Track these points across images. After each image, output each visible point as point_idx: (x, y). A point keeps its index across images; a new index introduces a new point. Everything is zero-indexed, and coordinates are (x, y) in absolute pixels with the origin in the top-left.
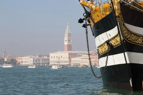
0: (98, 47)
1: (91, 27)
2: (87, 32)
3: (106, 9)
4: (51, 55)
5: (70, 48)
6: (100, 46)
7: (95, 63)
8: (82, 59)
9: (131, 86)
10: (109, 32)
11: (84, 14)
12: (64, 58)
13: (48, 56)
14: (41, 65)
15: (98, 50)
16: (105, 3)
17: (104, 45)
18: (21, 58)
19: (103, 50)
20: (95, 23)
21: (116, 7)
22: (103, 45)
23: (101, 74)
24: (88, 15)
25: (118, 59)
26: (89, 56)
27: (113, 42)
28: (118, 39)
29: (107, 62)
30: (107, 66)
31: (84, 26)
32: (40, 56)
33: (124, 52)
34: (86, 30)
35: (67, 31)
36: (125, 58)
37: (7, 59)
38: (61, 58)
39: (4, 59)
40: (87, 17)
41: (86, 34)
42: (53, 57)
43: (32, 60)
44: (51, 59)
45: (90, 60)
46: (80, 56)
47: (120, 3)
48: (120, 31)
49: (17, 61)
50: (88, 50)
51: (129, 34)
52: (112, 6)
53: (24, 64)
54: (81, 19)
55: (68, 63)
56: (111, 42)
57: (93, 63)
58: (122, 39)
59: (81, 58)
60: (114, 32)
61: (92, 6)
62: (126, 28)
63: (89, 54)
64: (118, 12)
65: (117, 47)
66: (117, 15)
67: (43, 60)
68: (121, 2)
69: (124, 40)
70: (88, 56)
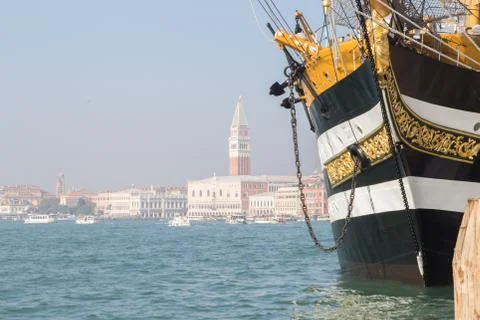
0: (326, 164)
1: (306, 107)
2: (294, 121)
3: (349, 56)
4: (192, 186)
5: (244, 165)
6: (332, 160)
7: (317, 210)
8: (280, 197)
9: (422, 273)
10: (357, 121)
11: (286, 69)
12: (228, 196)
13: (184, 190)
14: (163, 215)
15: (326, 171)
16: (347, 38)
17: (344, 158)
18: (106, 195)
19: (341, 172)
20: (318, 93)
21: (379, 49)
22: (339, 157)
23: (335, 239)
24: (299, 72)
25: (384, 198)
26: (301, 190)
27: (368, 150)
28: (383, 139)
29: (351, 204)
30: (351, 216)
31: (287, 104)
32: (161, 190)
33: (399, 176)
35: (236, 120)
36: (404, 193)
37: (67, 200)
38: (221, 195)
39: (59, 201)
41: (293, 127)
42: (197, 193)
43: (139, 200)
44: (191, 200)
45: (303, 201)
46: (273, 189)
47: (389, 37)
48: (389, 118)
49: (95, 205)
50: (299, 172)
51: (414, 126)
52: (365, 47)
53: (114, 212)
54: (277, 83)
55: (239, 210)
56: (363, 149)
57: (311, 210)
58: (395, 139)
59: (277, 194)
60: (369, 121)
61: (308, 48)
62: (405, 109)
63: (300, 183)
64: (383, 65)
65: (379, 164)
66: (380, 71)
67: (170, 201)
68: (392, 36)
69: (401, 143)
70: (297, 188)
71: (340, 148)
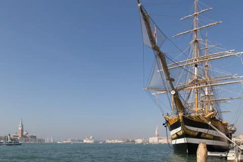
1: (168, 127)
2: (167, 129)
3: (176, 119)
4: (150, 139)
5: (158, 136)
9: (188, 152)
12: (155, 140)
18: (137, 140)
19: (174, 137)
20: (171, 125)
21: (180, 118)
24: (167, 122)
25: (181, 141)
27: (179, 134)
28: (181, 132)
29: (176, 142)
31: (165, 126)
33: (184, 137)
35: (157, 129)
36: (185, 140)
37: (131, 140)
43: (142, 141)
47: (182, 116)
48: (182, 129)
51: (187, 130)
54: (164, 123)
55: (157, 142)
57: (169, 142)
59: (163, 140)
60: (179, 129)
61: (169, 118)
62: (185, 127)
63: (168, 138)
64: (181, 121)
65: (181, 136)
67: (146, 141)
69: (184, 132)
71: (174, 133)
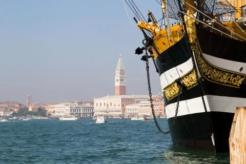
0: (164, 89)
1: (154, 60)
2: (148, 67)
3: (175, 33)
4: (96, 101)
5: (123, 90)
6: (168, 87)
7: (160, 113)
9: (214, 144)
10: (180, 67)
11: (143, 40)
12: (115, 105)
13: (92, 103)
14: (81, 116)
15: (164, 92)
16: (174, 25)
17: (174, 86)
18: (52, 106)
19: (172, 93)
20: (160, 53)
21: (190, 30)
22: (171, 86)
23: (170, 127)
24: (150, 42)
25: (194, 106)
26: (151, 102)
27: (186, 82)
28: (193, 76)
29: (177, 110)
30: (177, 116)
31: (144, 58)
32: (80, 103)
33: (202, 95)
34: (147, 64)
35: (118, 67)
36: (204, 104)
37: (32, 108)
38: (111, 105)
39: (28, 109)
40: (148, 46)
41: (147, 70)
42: (99, 104)
43: (69, 109)
44: (96, 108)
45: (152, 108)
46: (138, 102)
48: (196, 65)
49: (47, 111)
50: (150, 93)
51: (209, 69)
52: (184, 29)
53: (56, 114)
54: (139, 48)
55: (120, 113)
56: (183, 81)
57: (157, 113)
58: (200, 76)
59: (140, 105)
60: (187, 66)
61: (154, 30)
62: (204, 60)
63: (151, 99)
64: (193, 38)
65: (192, 89)
66: (191, 41)
67: (85, 108)
68: (198, 23)
69: (202, 78)
70: (149, 102)
71: (172, 80)
